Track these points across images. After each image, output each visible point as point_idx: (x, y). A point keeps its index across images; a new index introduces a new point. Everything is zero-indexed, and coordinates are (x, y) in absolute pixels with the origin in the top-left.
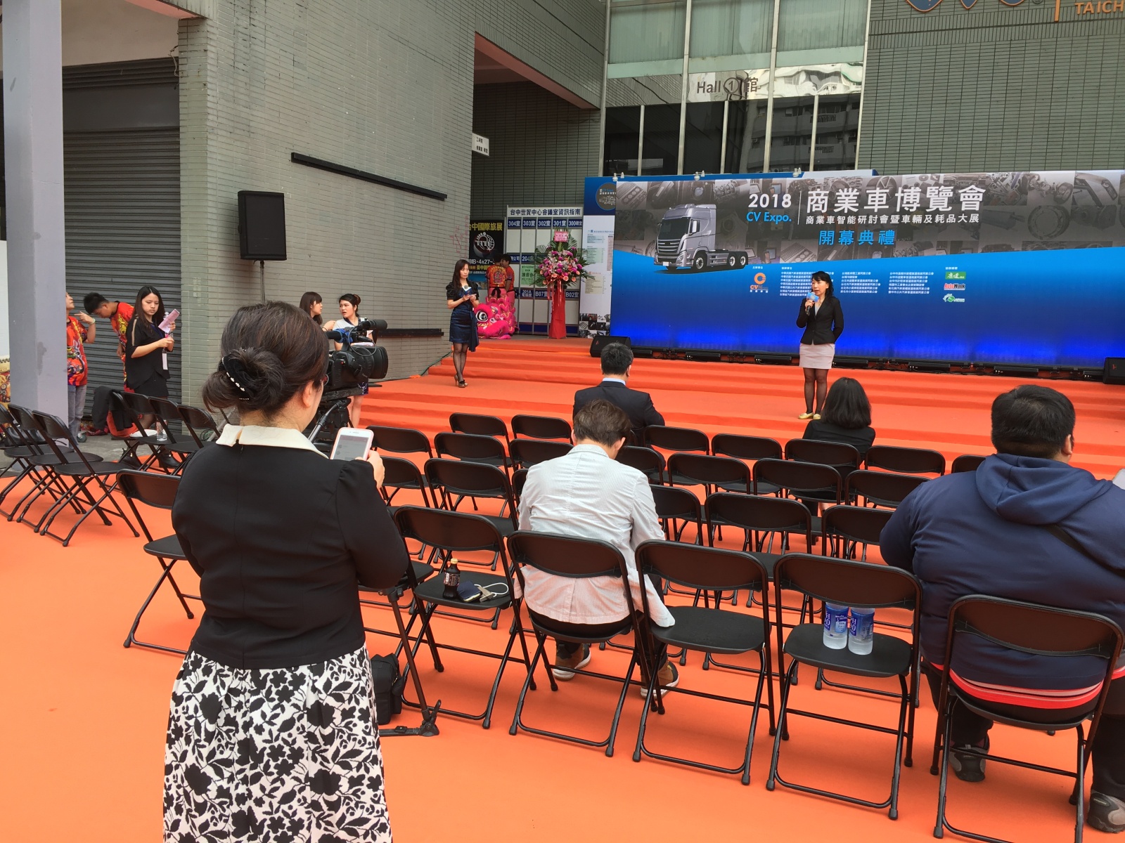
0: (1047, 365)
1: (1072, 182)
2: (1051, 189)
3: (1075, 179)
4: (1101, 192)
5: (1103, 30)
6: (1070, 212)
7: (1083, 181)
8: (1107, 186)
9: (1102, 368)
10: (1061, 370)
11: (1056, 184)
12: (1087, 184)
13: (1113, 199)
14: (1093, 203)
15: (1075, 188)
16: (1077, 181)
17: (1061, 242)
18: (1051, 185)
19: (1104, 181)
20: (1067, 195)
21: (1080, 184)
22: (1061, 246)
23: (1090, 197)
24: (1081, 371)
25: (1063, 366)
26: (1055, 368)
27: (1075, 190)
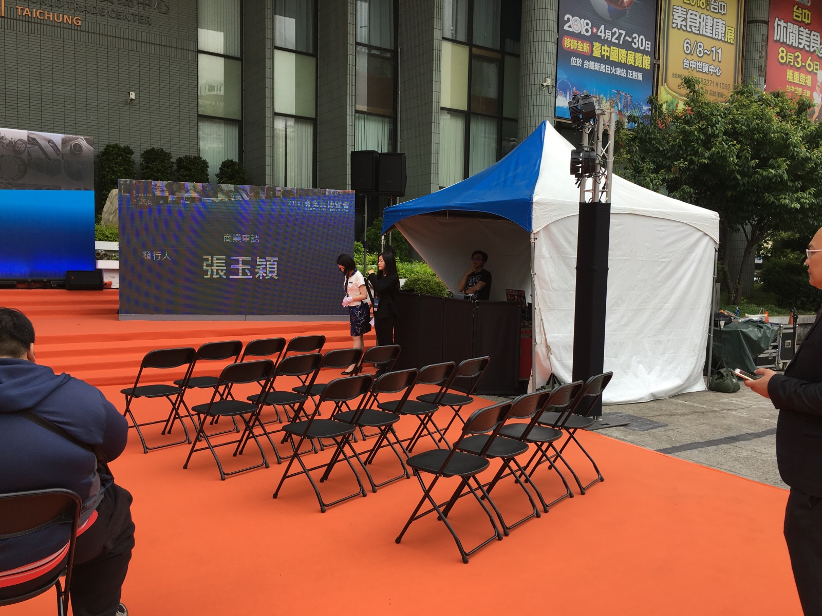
0: (23, 279)
1: (26, 139)
2: (10, 142)
3: (28, 137)
4: (49, 149)
5: (39, 31)
6: (27, 162)
7: (34, 139)
8: (52, 145)
9: (64, 279)
10: (34, 282)
11: (13, 139)
12: (37, 142)
13: (58, 155)
14: (43, 157)
15: (29, 143)
16: (30, 139)
17: (22, 184)
18: (10, 139)
19: (50, 141)
20: (24, 149)
21: (32, 141)
22: (23, 187)
23: (40, 152)
24: (49, 281)
25: (35, 279)
26: (29, 280)
27: (28, 146)
